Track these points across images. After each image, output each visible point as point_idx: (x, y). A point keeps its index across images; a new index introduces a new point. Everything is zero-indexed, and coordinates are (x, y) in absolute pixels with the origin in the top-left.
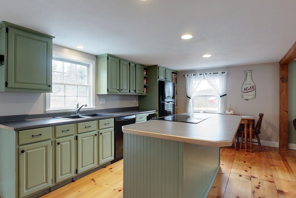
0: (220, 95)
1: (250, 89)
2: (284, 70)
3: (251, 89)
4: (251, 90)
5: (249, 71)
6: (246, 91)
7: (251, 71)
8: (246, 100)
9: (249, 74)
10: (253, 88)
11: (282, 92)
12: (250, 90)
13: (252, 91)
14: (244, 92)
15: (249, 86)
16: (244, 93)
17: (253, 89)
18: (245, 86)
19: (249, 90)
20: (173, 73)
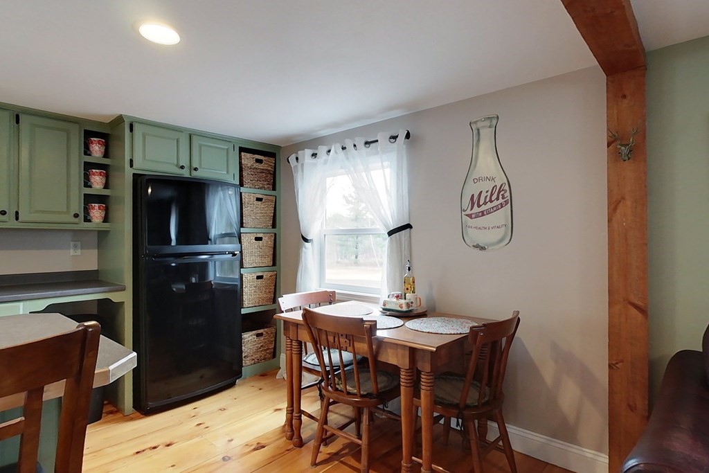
0: (386, 226)
1: (491, 201)
2: (624, 97)
3: (493, 198)
4: (496, 203)
5: (487, 123)
6: (476, 209)
7: (494, 122)
8: (477, 246)
9: (486, 134)
10: (502, 196)
11: (615, 209)
12: (489, 205)
13: (497, 208)
14: (469, 212)
15: (486, 186)
16: (470, 216)
17: (501, 201)
18: (472, 189)
19: (485, 203)
20: (242, 150)
